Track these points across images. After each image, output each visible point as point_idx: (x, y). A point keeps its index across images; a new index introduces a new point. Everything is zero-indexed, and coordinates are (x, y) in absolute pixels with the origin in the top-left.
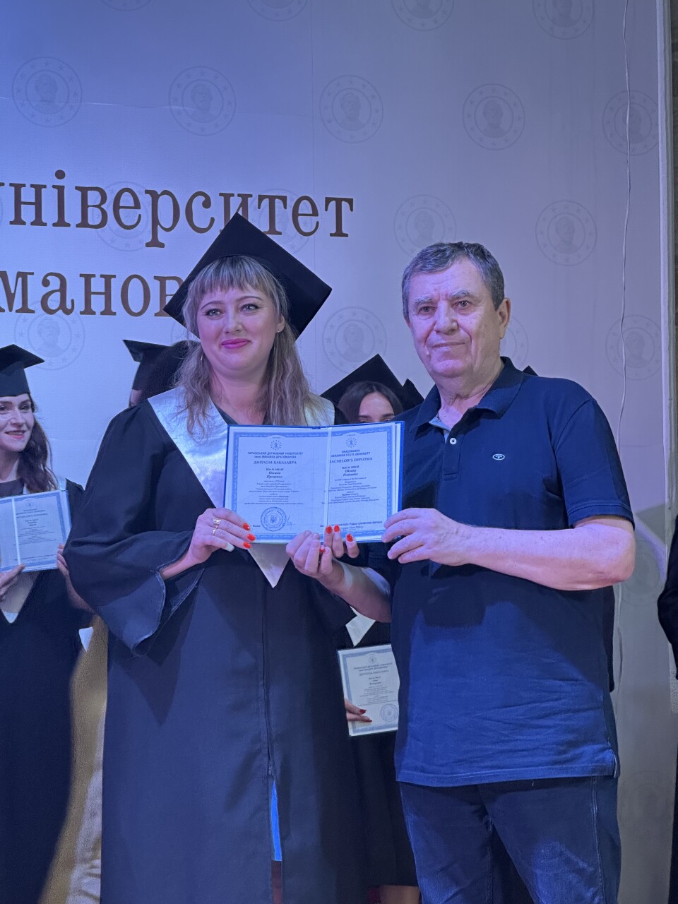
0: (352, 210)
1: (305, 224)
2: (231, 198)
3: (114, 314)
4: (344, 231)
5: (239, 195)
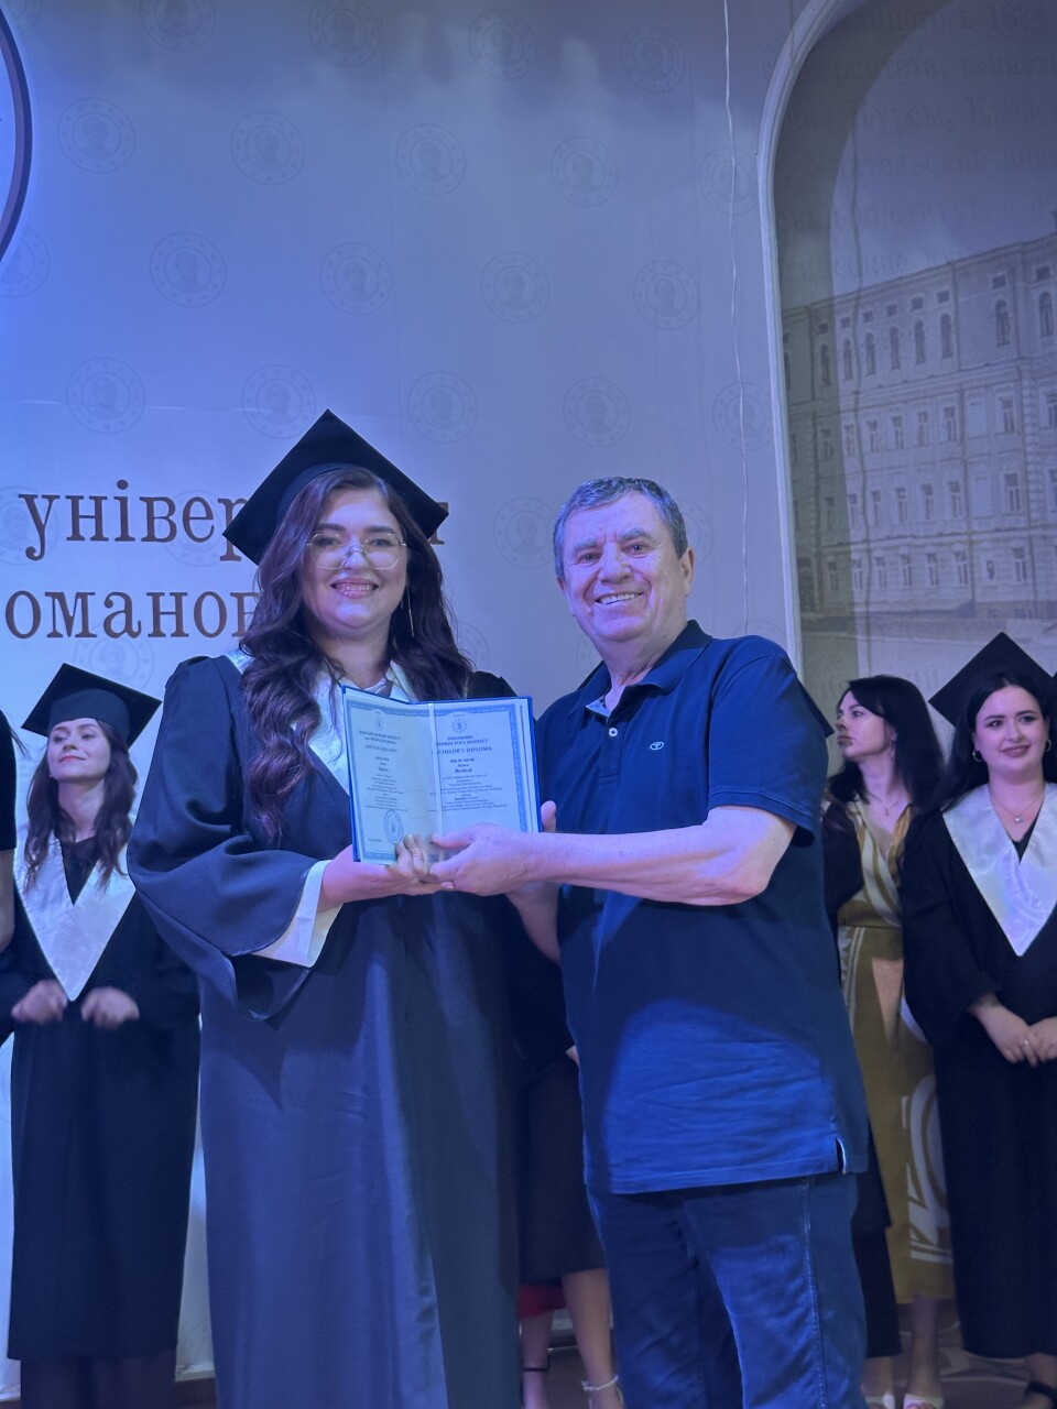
3: (187, 635)
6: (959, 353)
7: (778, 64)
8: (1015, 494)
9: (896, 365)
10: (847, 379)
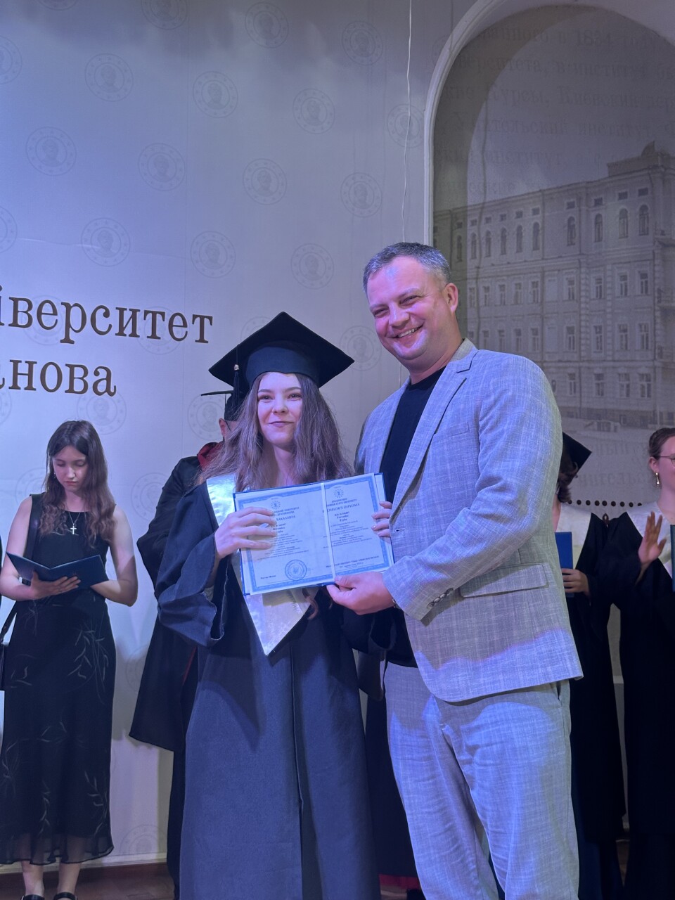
0: (211, 324)
1: (178, 332)
2: (125, 312)
3: (35, 390)
4: (205, 339)
5: (130, 310)
6: (543, 248)
7: (441, 54)
8: (572, 339)
9: (504, 252)
10: (472, 258)
